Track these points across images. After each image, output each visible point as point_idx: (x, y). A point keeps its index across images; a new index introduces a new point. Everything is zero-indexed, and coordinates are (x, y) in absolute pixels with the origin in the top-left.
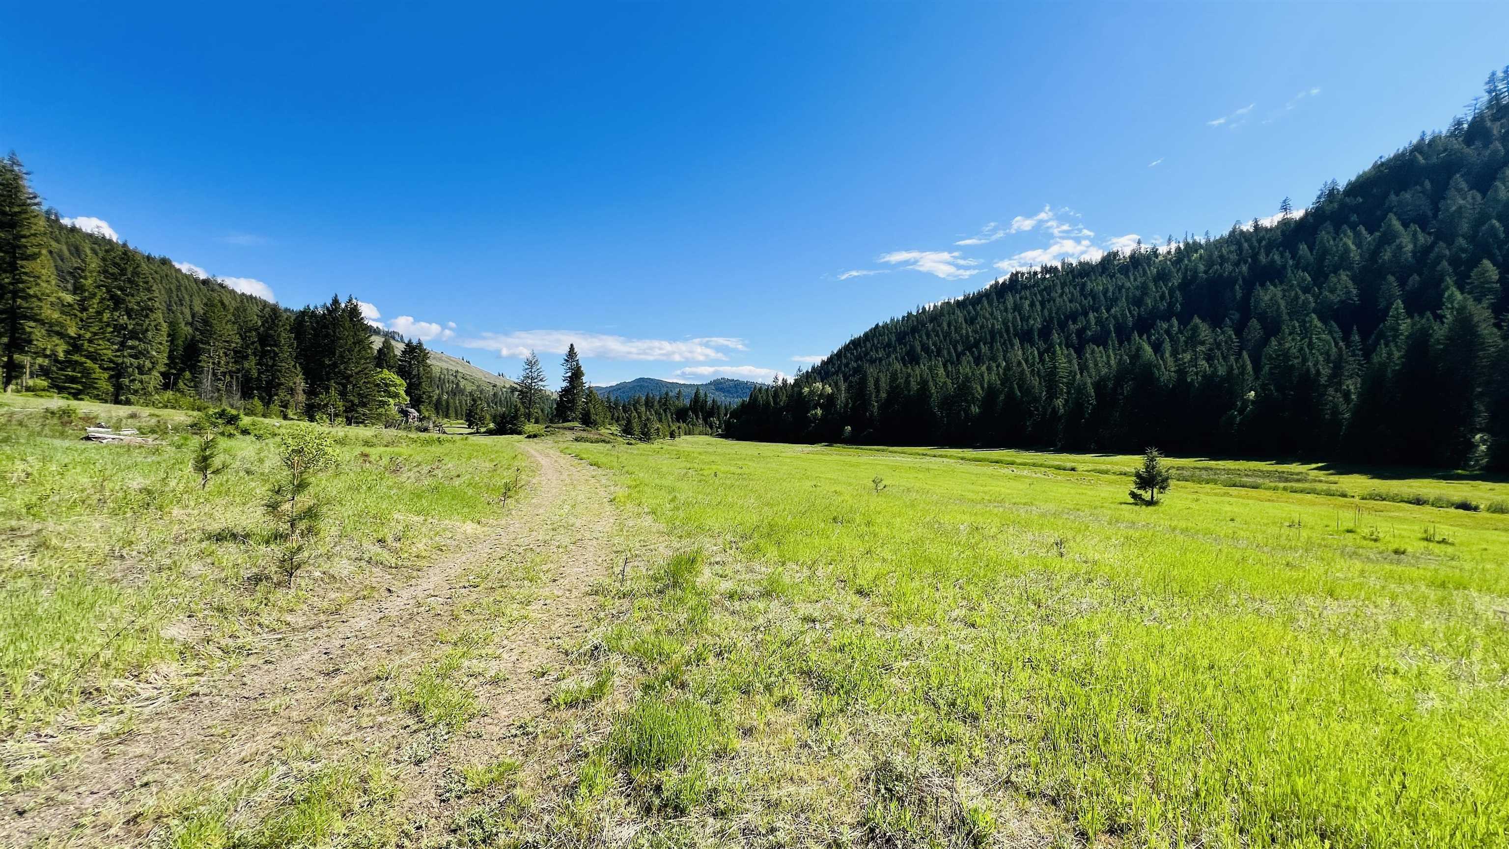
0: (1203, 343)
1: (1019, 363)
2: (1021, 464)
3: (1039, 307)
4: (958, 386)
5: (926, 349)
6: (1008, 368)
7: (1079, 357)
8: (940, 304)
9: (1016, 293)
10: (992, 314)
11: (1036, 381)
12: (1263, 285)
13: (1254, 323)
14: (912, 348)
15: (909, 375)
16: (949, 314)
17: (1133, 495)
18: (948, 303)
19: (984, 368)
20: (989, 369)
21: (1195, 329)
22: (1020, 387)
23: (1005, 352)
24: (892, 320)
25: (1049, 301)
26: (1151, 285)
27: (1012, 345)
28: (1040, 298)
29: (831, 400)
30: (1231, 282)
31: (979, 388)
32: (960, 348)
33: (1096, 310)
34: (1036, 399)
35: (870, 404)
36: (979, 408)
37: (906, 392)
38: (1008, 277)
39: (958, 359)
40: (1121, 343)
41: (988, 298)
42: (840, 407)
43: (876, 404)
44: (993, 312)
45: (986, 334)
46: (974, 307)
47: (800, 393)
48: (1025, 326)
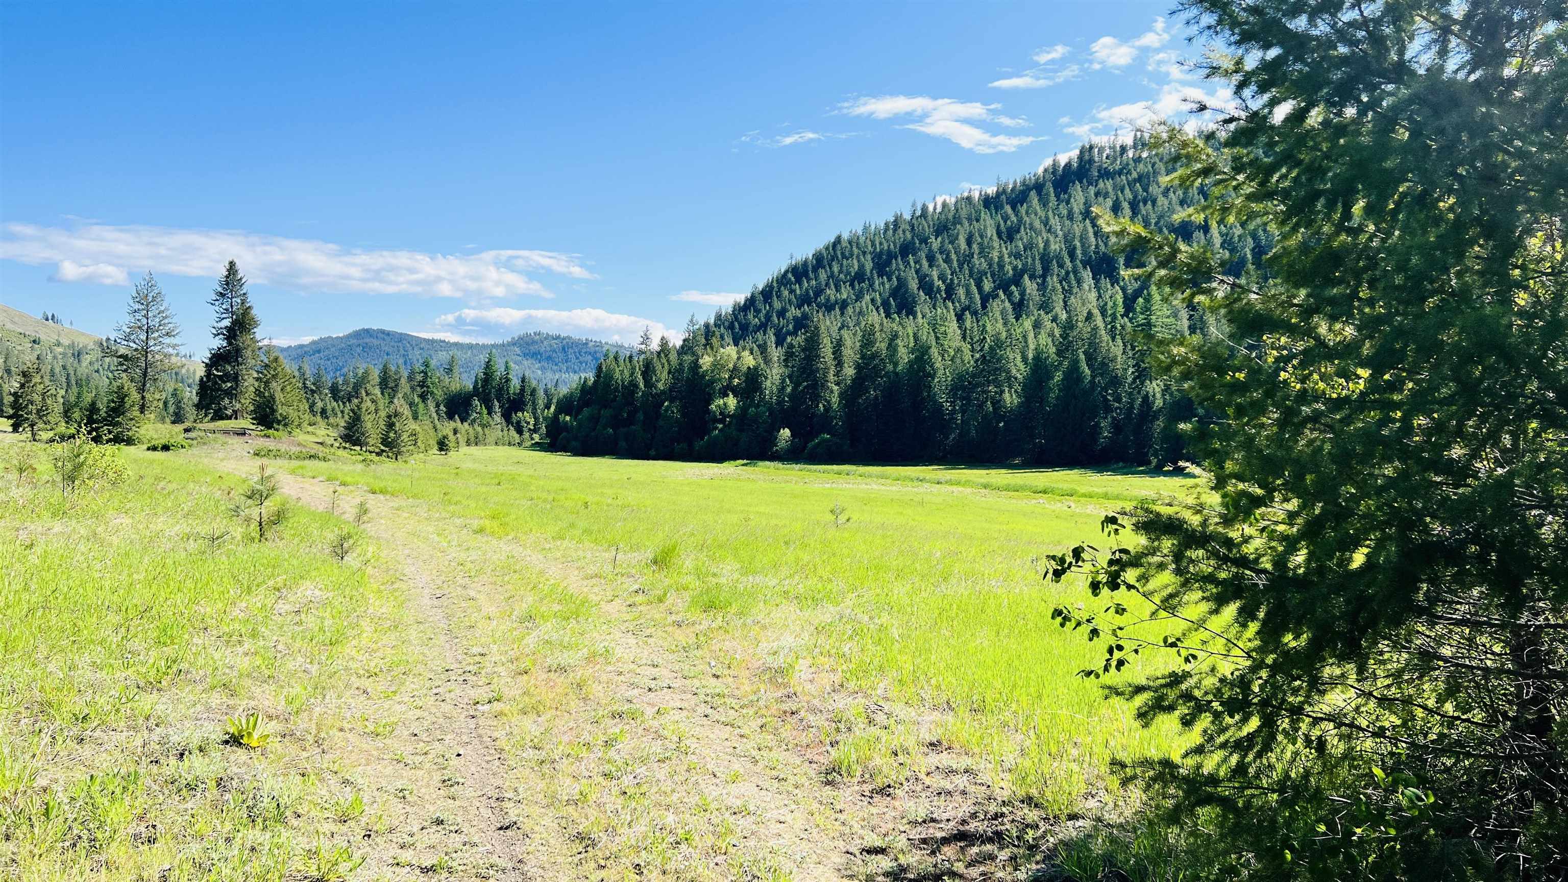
1: (1089, 317)
2: (1084, 495)
4: (983, 356)
5: (926, 286)
6: (1069, 326)
8: (954, 199)
9: (1090, 184)
10: (1046, 223)
11: (1117, 349)
14: (902, 283)
15: (895, 336)
16: (969, 219)
18: (969, 199)
19: (1028, 324)
20: (1037, 325)
22: (1090, 358)
23: (1067, 292)
24: (866, 228)
25: (1145, 204)
27: (1079, 282)
28: (1128, 194)
29: (753, 379)
31: (1019, 358)
32: (988, 286)
34: (1116, 381)
35: (824, 387)
36: (1019, 396)
37: (890, 367)
38: (1074, 154)
39: (984, 307)
41: (1039, 193)
42: (771, 392)
43: (836, 388)
44: (1047, 218)
45: (1034, 260)
46: (1014, 208)
47: (695, 366)
48: (1102, 248)
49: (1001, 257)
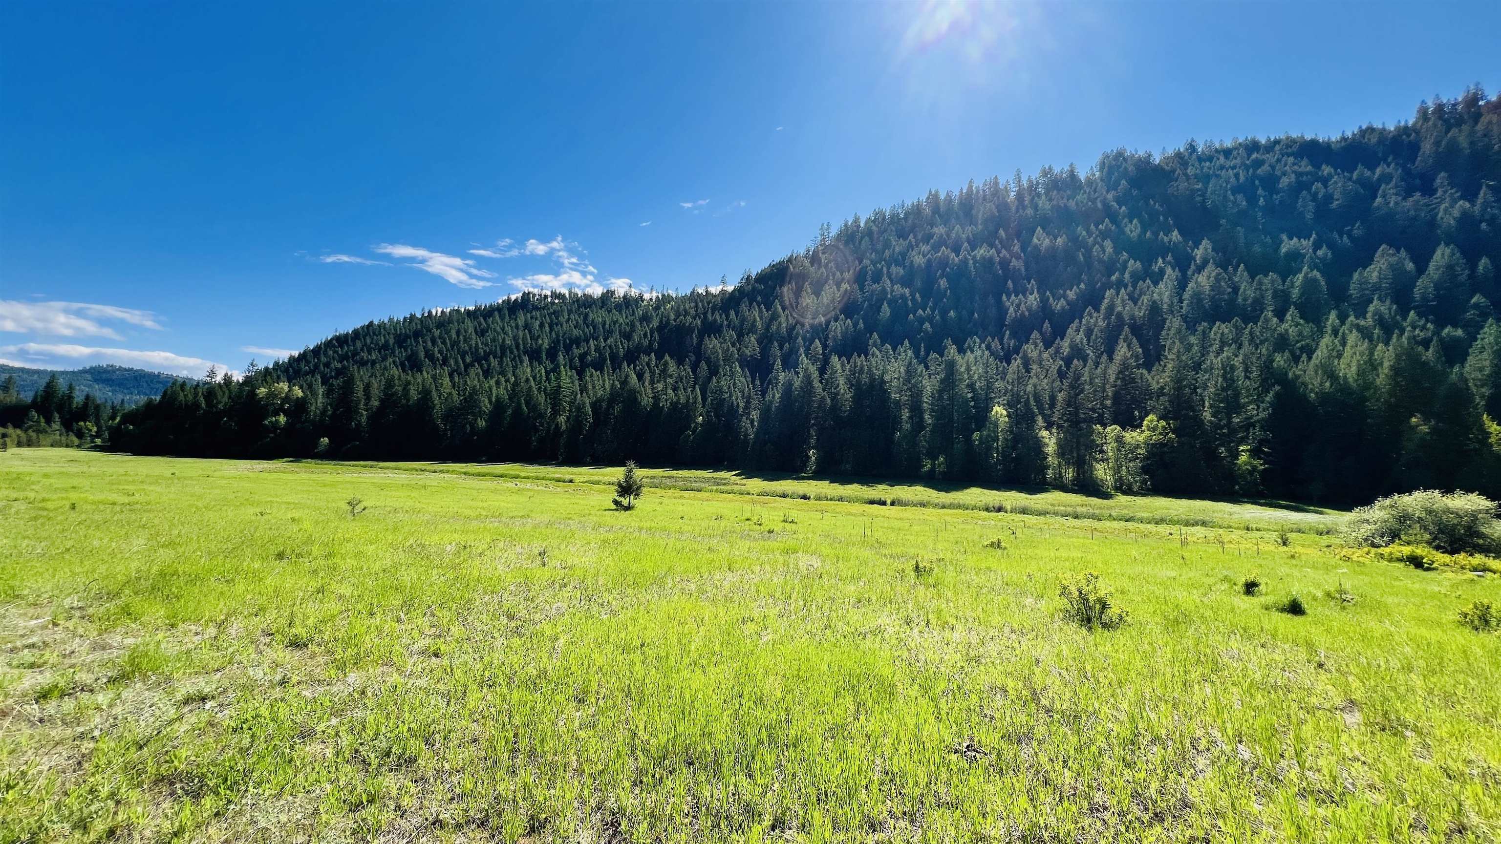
0: (671, 376)
1: (527, 380)
2: (524, 478)
3: (547, 329)
4: (465, 399)
5: (430, 356)
6: (516, 384)
7: (580, 379)
8: (448, 310)
9: (528, 312)
11: (542, 398)
12: (709, 336)
13: (703, 365)
14: (414, 353)
15: (408, 383)
16: (458, 322)
17: (616, 502)
18: (458, 311)
19: (492, 382)
20: (498, 383)
21: (666, 364)
22: (527, 403)
23: (515, 367)
24: (391, 320)
25: (557, 325)
26: (638, 324)
27: (521, 362)
28: (548, 320)
29: (301, 406)
30: (690, 330)
31: (487, 400)
32: (468, 359)
33: (596, 339)
34: (541, 416)
35: (357, 412)
36: (486, 421)
37: (404, 402)
38: (519, 295)
39: (466, 370)
40: (614, 370)
41: (499, 313)
42: (315, 415)
43: (365, 413)
44: (504, 326)
45: (496, 347)
46: (485, 319)
47: (252, 394)
48: (534, 345)
49: (477, 344)
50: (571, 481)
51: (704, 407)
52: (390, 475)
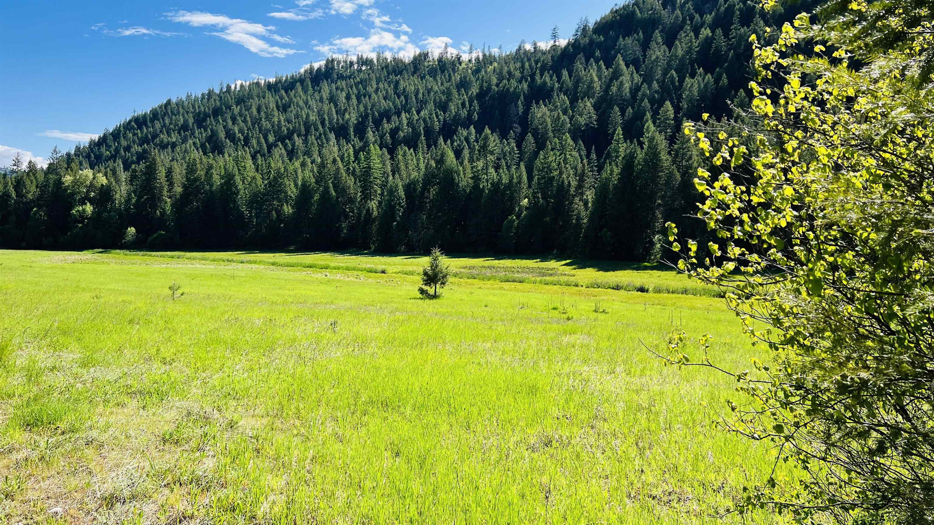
0: (492, 153)
1: (334, 161)
2: (335, 268)
3: (354, 101)
4: (270, 183)
5: (231, 136)
6: (322, 166)
7: (392, 158)
8: (248, 83)
9: (332, 82)
10: (306, 103)
11: (350, 181)
12: (537, 103)
13: (530, 137)
14: (214, 134)
15: (210, 167)
16: (258, 96)
17: (422, 291)
18: (258, 84)
19: (297, 164)
20: (303, 165)
21: (486, 138)
22: (335, 187)
23: (321, 146)
25: (365, 97)
26: (454, 91)
27: (328, 140)
28: (355, 91)
29: (105, 193)
30: (515, 96)
31: (292, 185)
32: (271, 139)
33: (408, 111)
34: (351, 201)
35: (160, 199)
36: (293, 208)
37: (207, 187)
38: (323, 63)
39: (269, 152)
40: (429, 147)
41: (302, 85)
42: (120, 203)
43: (169, 200)
44: (307, 100)
45: (300, 125)
46: (286, 92)
47: (59, 183)
48: (341, 121)
49: (279, 121)
50: (383, 272)
51: (530, 186)
52: (198, 266)
